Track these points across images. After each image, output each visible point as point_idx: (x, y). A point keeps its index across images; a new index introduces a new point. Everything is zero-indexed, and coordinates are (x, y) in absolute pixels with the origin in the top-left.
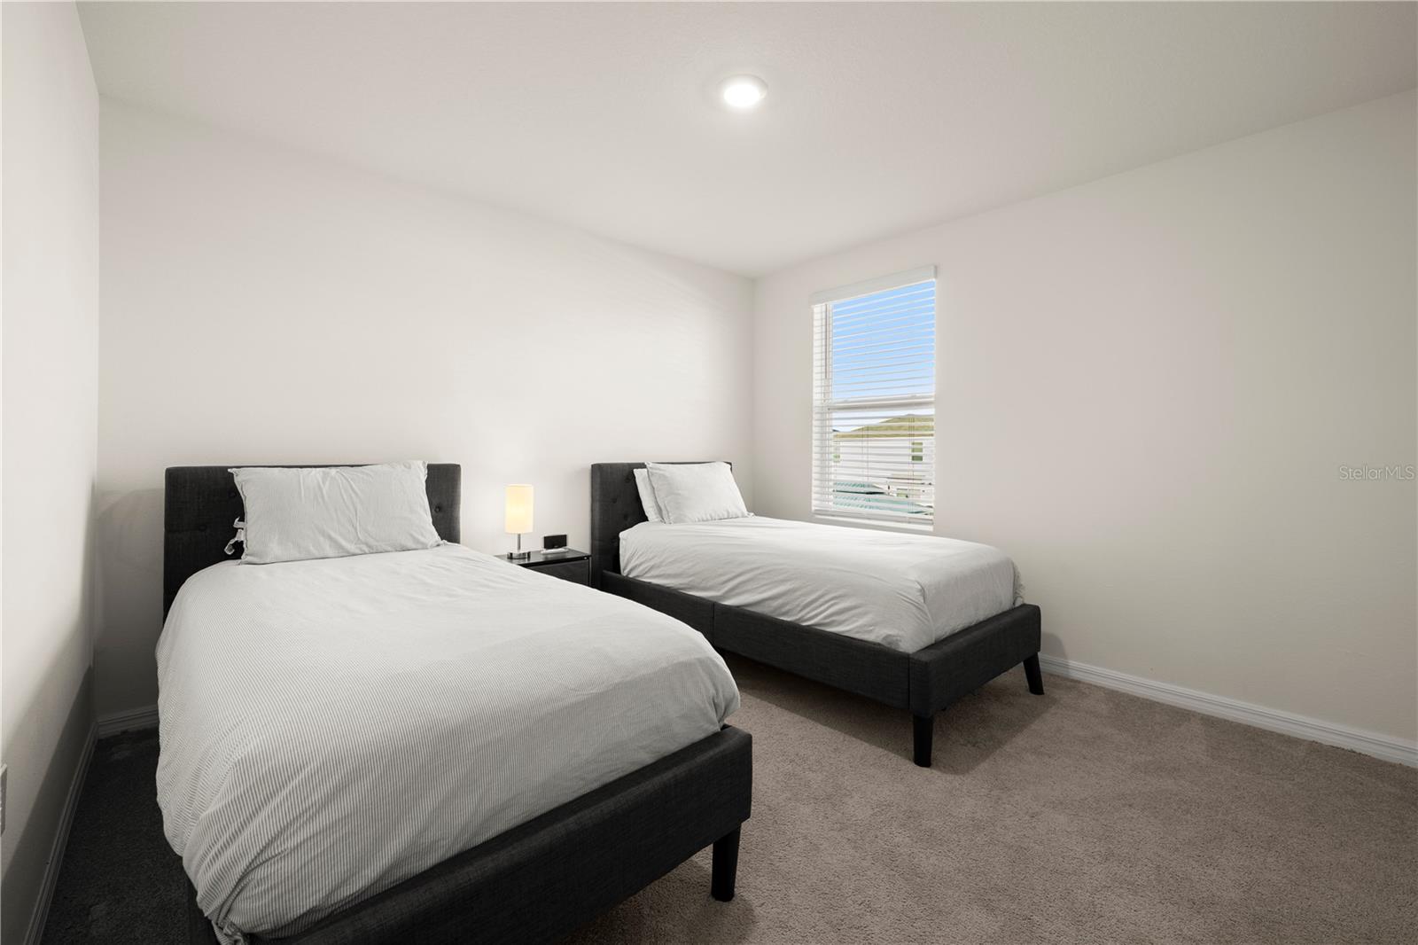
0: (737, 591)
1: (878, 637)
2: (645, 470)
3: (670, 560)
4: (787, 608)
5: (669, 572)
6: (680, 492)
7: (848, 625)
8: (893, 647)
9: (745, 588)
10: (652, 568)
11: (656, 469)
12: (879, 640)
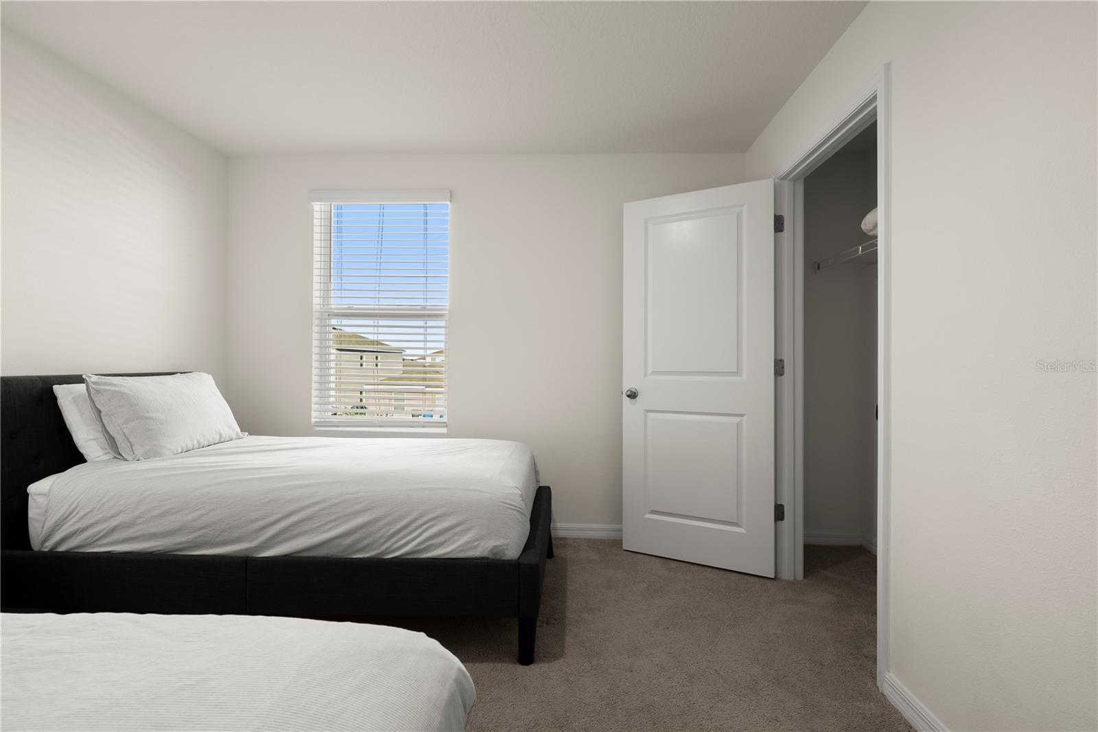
0: (286, 535)
1: (484, 551)
2: (82, 387)
3: (156, 513)
4: (366, 542)
5: (153, 530)
6: (153, 415)
7: (449, 545)
8: (498, 557)
9: (298, 531)
10: (113, 530)
11: (106, 384)
12: (485, 554)
